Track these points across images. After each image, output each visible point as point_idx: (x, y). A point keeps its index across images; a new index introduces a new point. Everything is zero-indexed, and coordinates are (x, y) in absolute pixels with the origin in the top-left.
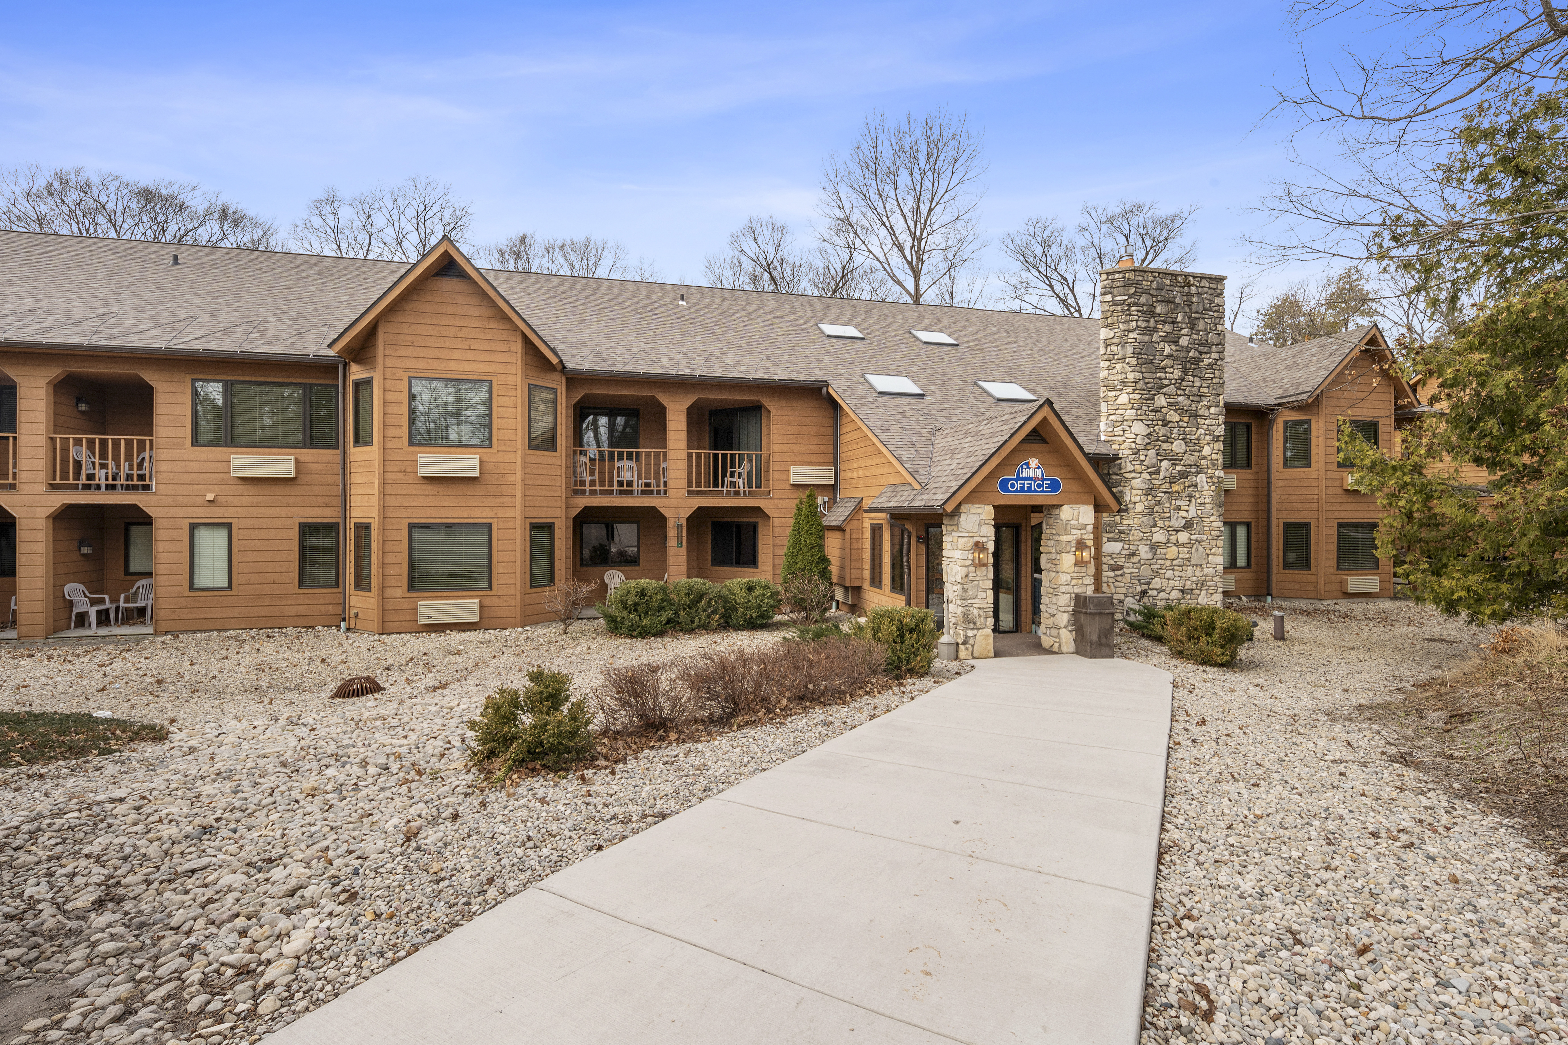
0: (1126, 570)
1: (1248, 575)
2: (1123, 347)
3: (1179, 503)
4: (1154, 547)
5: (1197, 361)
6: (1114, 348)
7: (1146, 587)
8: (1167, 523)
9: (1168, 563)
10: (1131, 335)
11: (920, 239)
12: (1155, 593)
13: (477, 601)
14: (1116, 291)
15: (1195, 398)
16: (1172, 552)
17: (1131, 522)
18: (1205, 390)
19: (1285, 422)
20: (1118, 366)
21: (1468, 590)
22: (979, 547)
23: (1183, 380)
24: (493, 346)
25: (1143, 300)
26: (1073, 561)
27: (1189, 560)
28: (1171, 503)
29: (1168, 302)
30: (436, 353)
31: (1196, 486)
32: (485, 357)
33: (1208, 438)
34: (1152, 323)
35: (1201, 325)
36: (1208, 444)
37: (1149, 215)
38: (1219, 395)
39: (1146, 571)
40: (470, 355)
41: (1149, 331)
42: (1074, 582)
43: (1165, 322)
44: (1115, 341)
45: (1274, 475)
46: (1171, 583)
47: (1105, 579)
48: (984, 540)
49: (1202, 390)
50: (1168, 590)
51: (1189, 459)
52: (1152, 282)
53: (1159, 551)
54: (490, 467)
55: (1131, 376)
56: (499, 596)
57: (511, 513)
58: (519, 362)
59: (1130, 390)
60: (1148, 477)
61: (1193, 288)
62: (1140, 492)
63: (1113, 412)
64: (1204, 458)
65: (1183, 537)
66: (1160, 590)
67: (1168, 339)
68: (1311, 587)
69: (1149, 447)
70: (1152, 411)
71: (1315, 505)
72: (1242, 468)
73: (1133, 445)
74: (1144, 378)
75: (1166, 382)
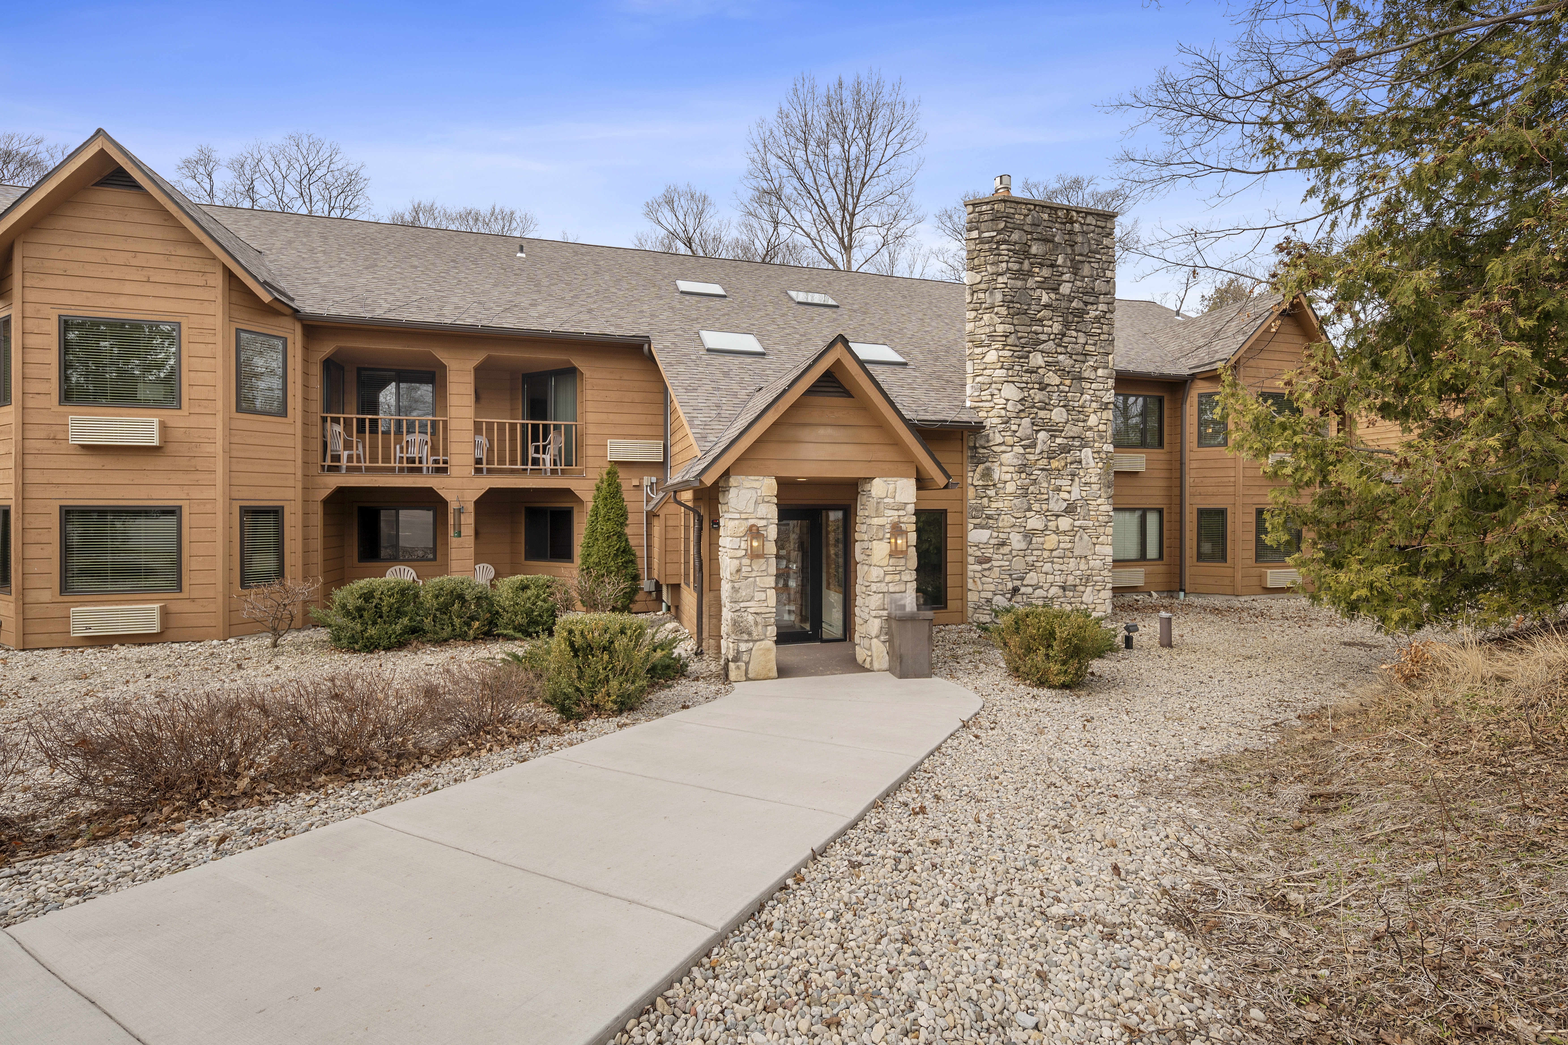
0: (994, 563)
1: (1160, 568)
2: (991, 293)
3: (1059, 482)
4: (1029, 535)
5: (1081, 314)
6: (981, 295)
7: (1018, 583)
8: (1045, 507)
9: (1046, 554)
10: (1001, 279)
11: (853, 215)
12: (1029, 590)
13: (157, 606)
14: (983, 226)
15: (1079, 358)
16: (1051, 540)
17: (1000, 505)
18: (1092, 348)
19: (1200, 396)
20: (986, 317)
21: (1371, 586)
22: (754, 532)
23: (1064, 335)
24: (182, 278)
25: (1015, 236)
26: (887, 551)
27: (1071, 550)
28: (1049, 484)
29: (1046, 240)
30: (99, 286)
31: (1080, 462)
32: (172, 292)
33: (1094, 405)
34: (1026, 266)
35: (1086, 270)
36: (1095, 412)
37: (1088, 191)
38: (1108, 354)
39: (1019, 564)
40: (148, 289)
41: (1021, 275)
42: (888, 578)
43: (1042, 265)
44: (983, 286)
45: (1188, 455)
46: (1050, 578)
47: (970, 574)
48: (761, 523)
49: (1087, 348)
50: (1046, 586)
51: (1072, 430)
52: (1026, 216)
53: (1034, 540)
54: (177, 435)
55: (1000, 329)
56: (193, 600)
57: (208, 493)
58: (220, 300)
59: (999, 345)
60: (1022, 451)
61: (1076, 225)
62: (1011, 469)
63: (980, 372)
64: (1090, 429)
65: (1065, 523)
66: (1036, 587)
67: (1045, 286)
68: (1227, 581)
69: (1022, 415)
70: (1026, 371)
71: (1232, 489)
72: (1153, 447)
73: (1003, 412)
74: (1016, 331)
75: (1043, 337)
